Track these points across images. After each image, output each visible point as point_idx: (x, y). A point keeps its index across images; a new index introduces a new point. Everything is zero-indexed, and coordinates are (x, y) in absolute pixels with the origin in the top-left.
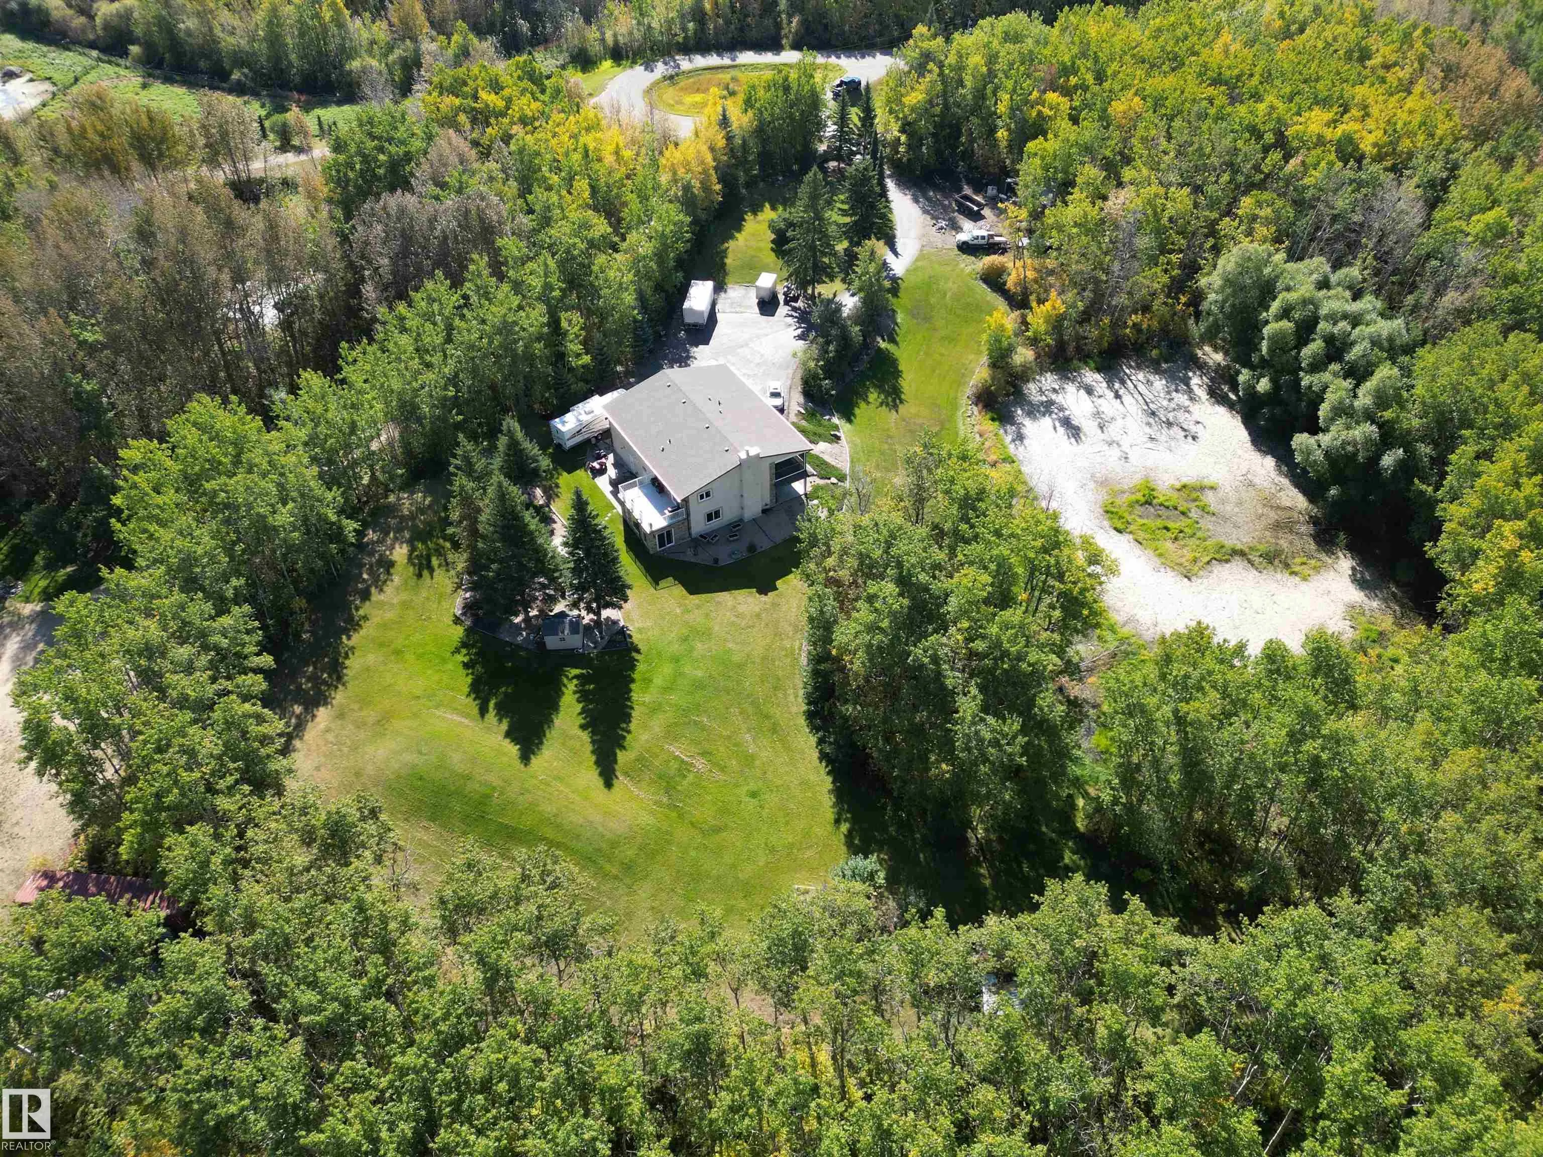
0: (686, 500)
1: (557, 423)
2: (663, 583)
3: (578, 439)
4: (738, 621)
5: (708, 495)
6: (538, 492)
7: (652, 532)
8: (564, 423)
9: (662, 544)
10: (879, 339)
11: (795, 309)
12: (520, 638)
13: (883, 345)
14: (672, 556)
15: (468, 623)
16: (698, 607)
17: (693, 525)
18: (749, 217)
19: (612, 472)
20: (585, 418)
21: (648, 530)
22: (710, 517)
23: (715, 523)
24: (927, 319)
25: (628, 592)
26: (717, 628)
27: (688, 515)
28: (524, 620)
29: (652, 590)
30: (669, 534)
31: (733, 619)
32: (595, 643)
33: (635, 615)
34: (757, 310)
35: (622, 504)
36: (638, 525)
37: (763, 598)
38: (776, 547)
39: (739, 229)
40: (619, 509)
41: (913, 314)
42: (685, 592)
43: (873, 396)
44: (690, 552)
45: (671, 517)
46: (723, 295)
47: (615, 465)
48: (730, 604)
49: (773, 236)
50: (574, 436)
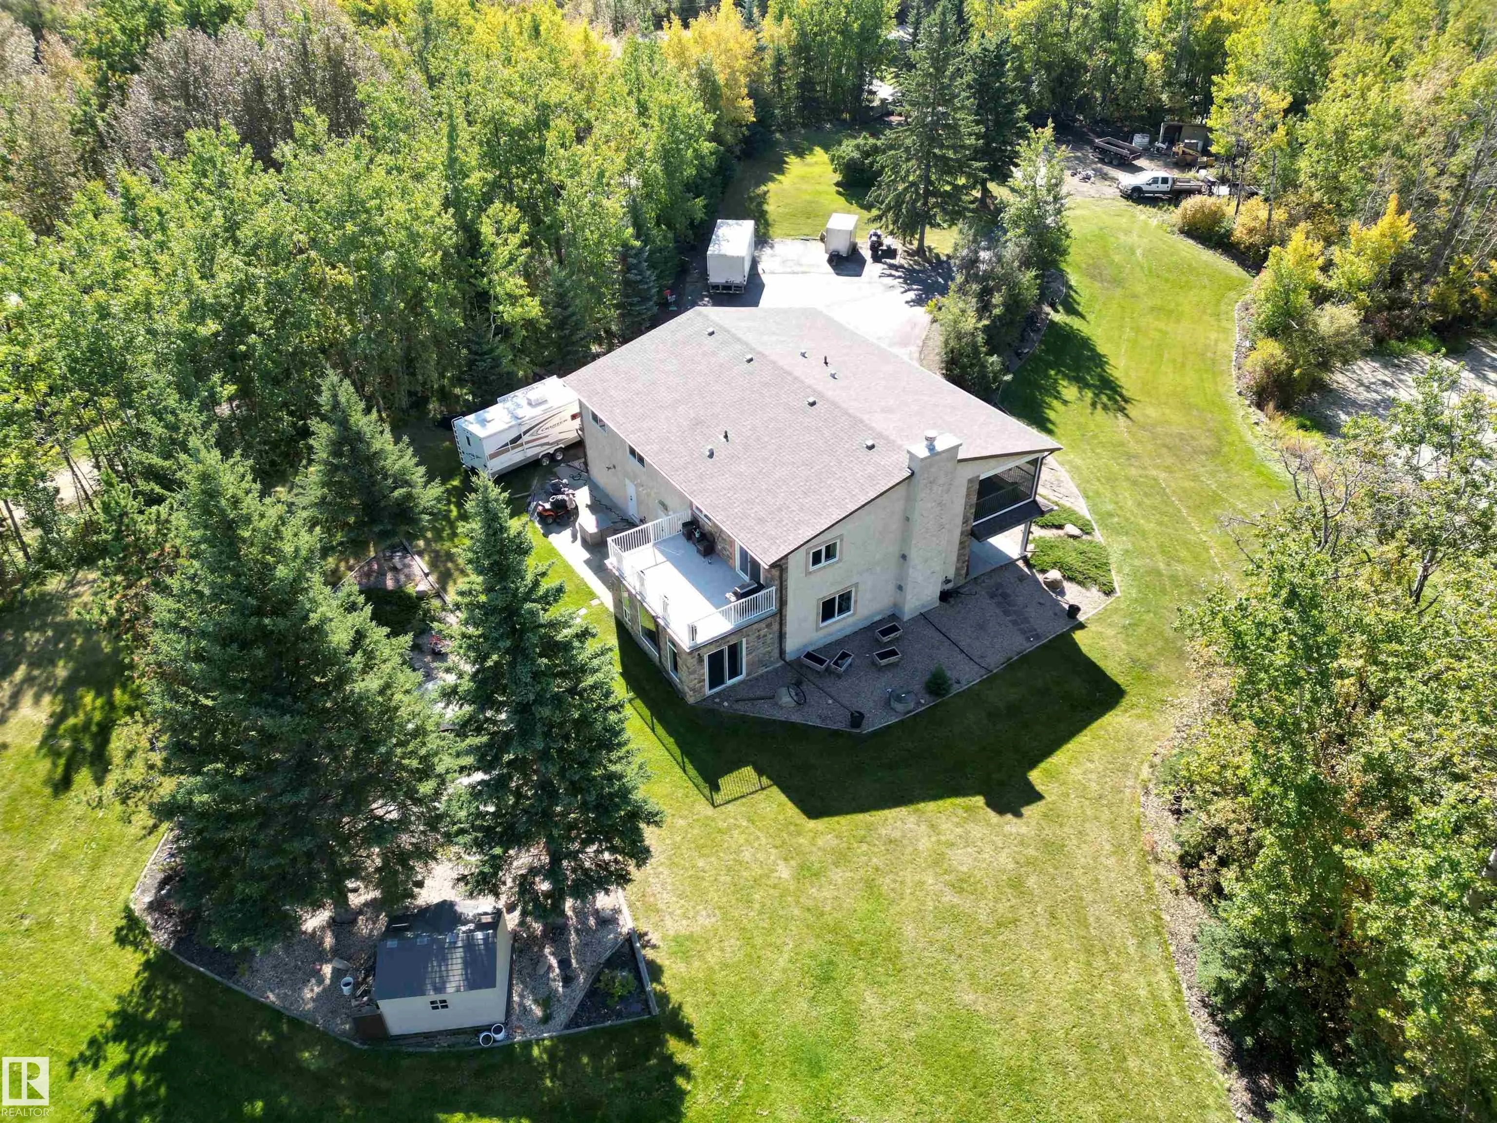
0: (780, 566)
1: (470, 424)
2: (730, 784)
3: (514, 457)
4: (964, 903)
5: (830, 552)
6: (419, 565)
7: (696, 650)
8: (483, 422)
9: (716, 679)
10: (1047, 309)
11: (896, 267)
12: (310, 992)
13: (1059, 317)
14: (742, 708)
15: (160, 938)
16: (841, 858)
17: (790, 628)
18: (792, 160)
19: (588, 521)
20: (528, 414)
21: (685, 643)
22: (828, 610)
23: (841, 624)
24: (1117, 282)
25: (650, 835)
26: (909, 930)
27: (782, 603)
28: (334, 924)
29: (703, 808)
30: (734, 650)
31: (950, 898)
32: (546, 1002)
33: (665, 899)
34: (829, 269)
35: (614, 583)
36: (655, 634)
37: (1010, 824)
38: (990, 680)
39: (781, 171)
40: (606, 597)
41: (1094, 272)
42: (792, 811)
43: (1070, 391)
44: (786, 699)
45: (743, 611)
46: (767, 251)
47: (593, 507)
48: (925, 844)
49: (838, 177)
50: (503, 449)
